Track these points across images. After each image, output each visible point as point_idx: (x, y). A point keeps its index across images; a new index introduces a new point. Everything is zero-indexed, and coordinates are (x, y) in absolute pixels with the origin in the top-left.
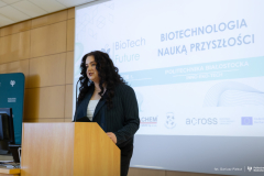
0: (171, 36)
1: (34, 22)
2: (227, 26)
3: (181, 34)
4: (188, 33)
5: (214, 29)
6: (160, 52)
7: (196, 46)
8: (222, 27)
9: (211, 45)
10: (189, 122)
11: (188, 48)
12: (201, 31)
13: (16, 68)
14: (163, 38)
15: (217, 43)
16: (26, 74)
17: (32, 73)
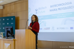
0: (53, 6)
1: (17, 2)
2: (67, 4)
3: (55, 6)
4: (57, 5)
5: (64, 4)
6: (50, 10)
7: (59, 9)
8: (66, 4)
9: (63, 9)
10: (58, 29)
11: (57, 9)
12: (60, 5)
13: (13, 15)
14: (51, 7)
15: (64, 8)
16: (16, 16)
17: (17, 16)
